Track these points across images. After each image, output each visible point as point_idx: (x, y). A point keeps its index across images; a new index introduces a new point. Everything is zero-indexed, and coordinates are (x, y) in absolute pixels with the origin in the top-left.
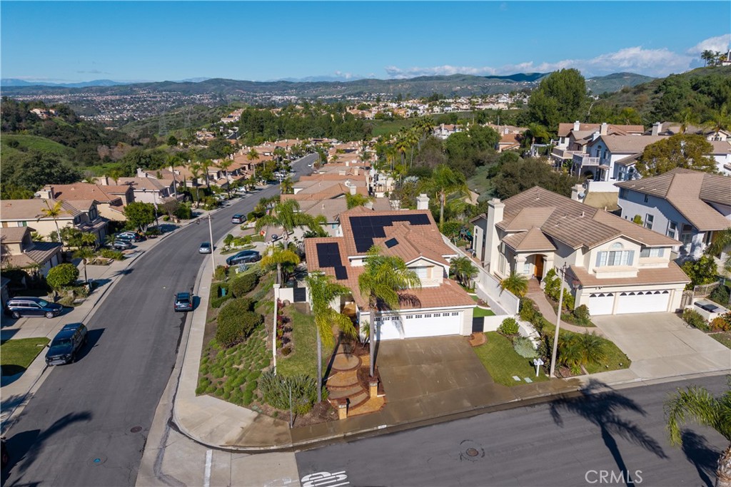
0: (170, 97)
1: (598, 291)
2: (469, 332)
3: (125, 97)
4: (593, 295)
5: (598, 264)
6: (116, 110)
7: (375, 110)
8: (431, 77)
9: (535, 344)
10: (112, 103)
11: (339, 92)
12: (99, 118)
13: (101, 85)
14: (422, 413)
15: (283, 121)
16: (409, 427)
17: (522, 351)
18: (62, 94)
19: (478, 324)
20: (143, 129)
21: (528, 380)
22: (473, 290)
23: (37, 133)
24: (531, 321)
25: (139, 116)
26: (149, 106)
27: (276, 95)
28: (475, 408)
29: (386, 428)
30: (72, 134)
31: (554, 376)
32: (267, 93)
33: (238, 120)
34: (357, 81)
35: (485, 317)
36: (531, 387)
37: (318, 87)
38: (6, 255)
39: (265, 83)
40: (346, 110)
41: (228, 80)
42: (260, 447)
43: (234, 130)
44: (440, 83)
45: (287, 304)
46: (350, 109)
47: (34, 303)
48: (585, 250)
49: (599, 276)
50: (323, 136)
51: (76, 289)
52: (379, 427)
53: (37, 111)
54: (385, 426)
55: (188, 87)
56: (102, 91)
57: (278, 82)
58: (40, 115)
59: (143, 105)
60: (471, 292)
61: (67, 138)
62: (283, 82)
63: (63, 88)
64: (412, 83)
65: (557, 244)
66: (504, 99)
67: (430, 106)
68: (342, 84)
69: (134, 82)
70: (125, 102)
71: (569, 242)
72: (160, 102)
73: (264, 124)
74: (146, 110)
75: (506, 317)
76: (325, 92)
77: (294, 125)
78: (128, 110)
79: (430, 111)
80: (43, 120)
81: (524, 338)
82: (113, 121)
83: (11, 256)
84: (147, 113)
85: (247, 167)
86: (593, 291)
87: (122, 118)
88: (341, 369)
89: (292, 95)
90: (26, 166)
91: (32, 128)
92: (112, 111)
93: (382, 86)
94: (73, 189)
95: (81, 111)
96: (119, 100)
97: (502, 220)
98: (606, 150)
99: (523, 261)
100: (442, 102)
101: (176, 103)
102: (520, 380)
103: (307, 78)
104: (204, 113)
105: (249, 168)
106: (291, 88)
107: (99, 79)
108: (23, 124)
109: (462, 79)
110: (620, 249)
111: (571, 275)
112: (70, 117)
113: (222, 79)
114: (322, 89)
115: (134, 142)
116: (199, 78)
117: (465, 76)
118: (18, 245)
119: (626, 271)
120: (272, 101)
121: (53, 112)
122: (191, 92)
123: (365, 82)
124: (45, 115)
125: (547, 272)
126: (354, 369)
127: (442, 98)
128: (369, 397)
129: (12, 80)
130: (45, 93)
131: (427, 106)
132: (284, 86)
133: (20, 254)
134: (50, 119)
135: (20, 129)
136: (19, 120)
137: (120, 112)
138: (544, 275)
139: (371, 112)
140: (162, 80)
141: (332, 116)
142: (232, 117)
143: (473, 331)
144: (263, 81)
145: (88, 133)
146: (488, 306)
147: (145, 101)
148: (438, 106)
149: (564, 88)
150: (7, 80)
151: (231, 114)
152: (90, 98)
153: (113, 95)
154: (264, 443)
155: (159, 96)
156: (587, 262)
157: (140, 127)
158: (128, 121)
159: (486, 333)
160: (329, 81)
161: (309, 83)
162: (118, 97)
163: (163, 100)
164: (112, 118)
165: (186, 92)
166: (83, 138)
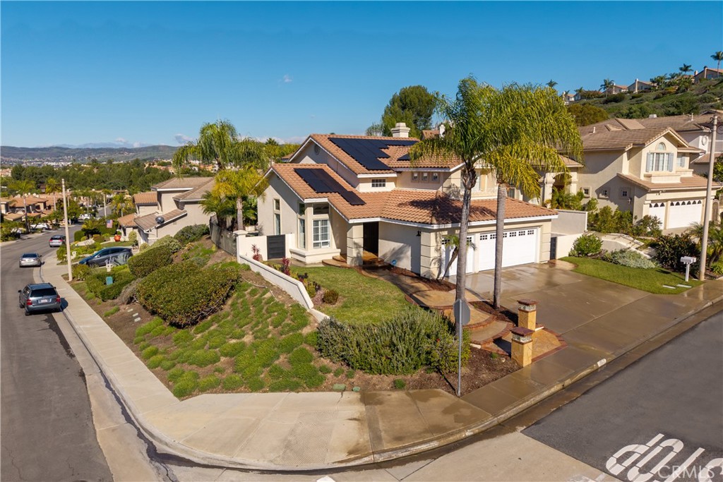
2: (547, 257)
5: (647, 169)
21: (684, 286)
27: (49, 161)
29: (607, 364)
32: (36, 159)
34: (146, 148)
35: (558, 238)
39: (33, 149)
40: (145, 166)
46: (150, 165)
52: (599, 364)
54: (605, 360)
57: (51, 149)
62: (57, 148)
68: (130, 151)
81: (623, 251)
102: (674, 288)
103: (86, 145)
106: (68, 155)
110: (663, 151)
114: (105, 155)
123: (155, 148)
132: (59, 152)
143: (551, 257)
156: (635, 167)
160: (114, 147)
161: (88, 149)
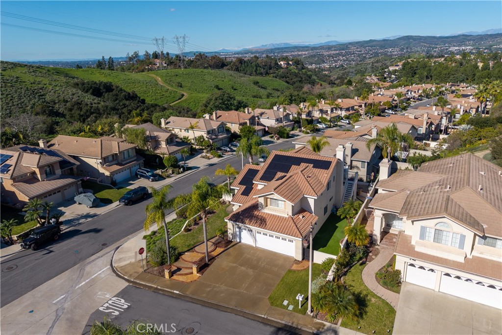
0: (371, 51)
2: (299, 257)
3: (342, 51)
6: (334, 60)
10: (333, 56)
12: (322, 65)
13: (331, 44)
18: (307, 51)
21: (291, 307)
23: (276, 76)
25: (347, 64)
26: (355, 57)
27: (454, 46)
29: (177, 294)
30: (295, 77)
32: (446, 45)
33: (401, 68)
37: (496, 38)
38: (160, 146)
39: (447, 37)
41: (416, 36)
43: (395, 75)
45: (228, 203)
47: (146, 172)
49: (417, 249)
50: (462, 81)
52: (175, 292)
53: (282, 63)
54: (178, 292)
55: (385, 43)
56: (329, 48)
57: (459, 36)
58: (283, 65)
59: (351, 56)
61: (292, 79)
62: (463, 35)
63: (309, 47)
69: (350, 42)
70: (340, 55)
72: (363, 54)
74: (352, 60)
78: (341, 60)
80: (283, 68)
82: (330, 67)
84: (352, 62)
87: (336, 66)
88: (197, 250)
89: (468, 46)
91: (275, 73)
92: (332, 61)
94: (227, 114)
95: (314, 62)
96: (338, 54)
101: (373, 55)
103: (488, 31)
104: (386, 62)
106: (469, 40)
108: (271, 71)
112: (299, 66)
113: (411, 36)
115: (331, 82)
116: (395, 36)
120: (449, 51)
121: (291, 63)
122: (386, 46)
126: (204, 253)
128: (192, 273)
129: (284, 43)
130: (299, 51)
132: (463, 39)
134: (288, 67)
135: (269, 74)
136: (270, 68)
137: (336, 61)
142: (398, 66)
143: (303, 258)
145: (304, 76)
147: (354, 54)
150: (282, 44)
152: (321, 53)
153: (335, 50)
154: (127, 273)
155: (363, 50)
157: (342, 72)
158: (338, 67)
162: (337, 52)
163: (366, 54)
164: (330, 66)
165: (382, 47)
166: (300, 79)
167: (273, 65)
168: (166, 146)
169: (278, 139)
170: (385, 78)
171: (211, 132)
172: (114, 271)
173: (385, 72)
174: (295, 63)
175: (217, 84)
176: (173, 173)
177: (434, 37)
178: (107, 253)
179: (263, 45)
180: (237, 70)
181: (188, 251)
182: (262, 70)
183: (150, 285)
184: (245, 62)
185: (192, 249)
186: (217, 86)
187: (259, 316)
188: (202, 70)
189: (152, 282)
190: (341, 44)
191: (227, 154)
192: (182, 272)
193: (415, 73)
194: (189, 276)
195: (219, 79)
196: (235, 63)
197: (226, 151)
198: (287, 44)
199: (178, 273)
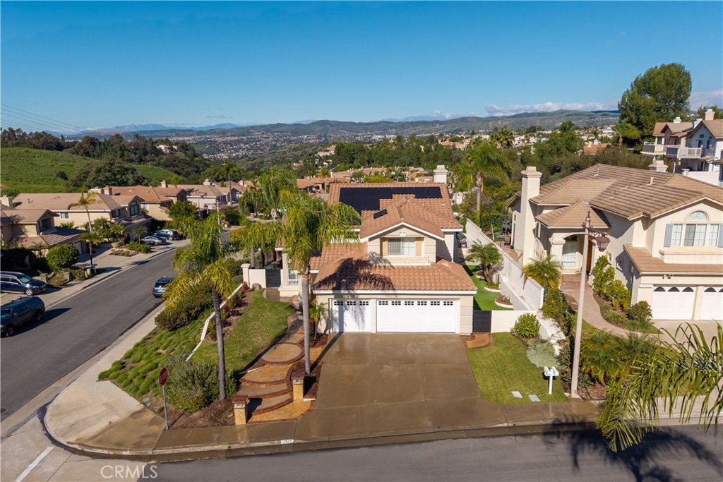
0: (281, 137)
1: (666, 281)
2: (468, 330)
3: (243, 138)
4: (660, 289)
5: (667, 244)
6: (233, 149)
7: (467, 142)
8: (533, 114)
9: (557, 349)
10: (231, 143)
11: (437, 130)
12: (218, 156)
13: (224, 128)
14: (354, 429)
15: (374, 152)
16: (325, 446)
17: (535, 358)
18: (190, 136)
19: (481, 319)
20: (252, 164)
21: (534, 398)
22: (496, 286)
23: (158, 165)
24: (556, 318)
25: (252, 154)
26: (263, 145)
27: (377, 134)
28: (436, 430)
29: (293, 444)
30: (187, 166)
31: (578, 397)
32: (368, 133)
33: (333, 153)
35: (493, 311)
36: (534, 408)
38: (23, 236)
39: (367, 124)
40: (438, 142)
42: (109, 450)
43: (328, 162)
44: (542, 119)
45: (257, 289)
46: (442, 141)
47: (16, 278)
48: (647, 221)
49: (668, 260)
50: (410, 164)
51: (73, 271)
52: (283, 442)
53: (162, 147)
54: (292, 441)
55: (297, 128)
56: (223, 132)
57: (380, 123)
58: (164, 151)
59: (257, 144)
60: (494, 288)
61: (183, 169)
62: (384, 122)
63: (192, 131)
64: (512, 119)
65: (610, 219)
66: (609, 130)
67: (526, 137)
69: (251, 125)
70: (241, 142)
71: (623, 212)
72: (272, 141)
73: (356, 156)
74: (259, 148)
75: (522, 313)
76: (422, 131)
77: (383, 156)
78: (244, 149)
79: (526, 141)
80: (166, 154)
81: (543, 342)
82: (229, 158)
83: (27, 237)
84: (259, 151)
85: (321, 186)
86: (659, 280)
87: (237, 156)
88: (271, 361)
90: (99, 171)
91: (154, 160)
92: (230, 150)
93: (480, 123)
94: (131, 191)
95: (204, 150)
96: (237, 140)
97: (538, 194)
98: (711, 138)
99: (560, 244)
100: (539, 134)
102: (520, 396)
103: (407, 118)
105: (323, 187)
106: (391, 128)
107: (222, 123)
108: (148, 158)
109: (566, 114)
110: (704, 221)
111: (627, 263)
112: (190, 153)
113: (327, 121)
114: (420, 128)
116: (308, 121)
117: (569, 111)
118: (35, 226)
119: (713, 254)
120: (373, 140)
121: (176, 148)
122: (300, 132)
123: (464, 120)
124: (168, 151)
125: (596, 261)
126: (289, 362)
127: (540, 129)
128: (291, 401)
130: (178, 135)
131: (523, 137)
132: (384, 126)
133: (36, 235)
134: (172, 153)
135: (145, 161)
136: (146, 153)
137: (237, 151)
138: (593, 265)
139: (463, 143)
140: (275, 123)
141: (422, 147)
142: (328, 151)
143: (474, 330)
144: (365, 122)
145: (201, 165)
146: (510, 304)
147: (259, 141)
148: (535, 137)
149: (663, 84)
150: (149, 125)
151: (328, 149)
152: (213, 139)
153: (232, 136)
154: (120, 445)
155: (271, 136)
156: (650, 240)
157: (250, 162)
158: (242, 158)
159: (495, 334)
160: (428, 120)
161: (408, 122)
162: (236, 138)
163: (275, 141)
164: (229, 156)
165: (295, 133)
166: (196, 169)
167: (149, 149)
168: (38, 234)
169: (229, 226)
170: (317, 166)
171: (117, 214)
172: (74, 451)
173: (316, 157)
174: (183, 147)
175: (62, 171)
176: (72, 278)
177: (353, 124)
178: (19, 426)
179: (117, 127)
180: (87, 154)
181: (250, 366)
182: (133, 156)
183: (207, 448)
184: (100, 143)
185: (256, 360)
186: (63, 173)
187: (497, 428)
188: (26, 149)
189: (208, 441)
190: (240, 128)
191: (157, 247)
192: (266, 403)
193: (354, 158)
194: (286, 406)
195: (64, 163)
196: (81, 145)
197: (153, 244)
198: (157, 126)
199: (258, 408)
